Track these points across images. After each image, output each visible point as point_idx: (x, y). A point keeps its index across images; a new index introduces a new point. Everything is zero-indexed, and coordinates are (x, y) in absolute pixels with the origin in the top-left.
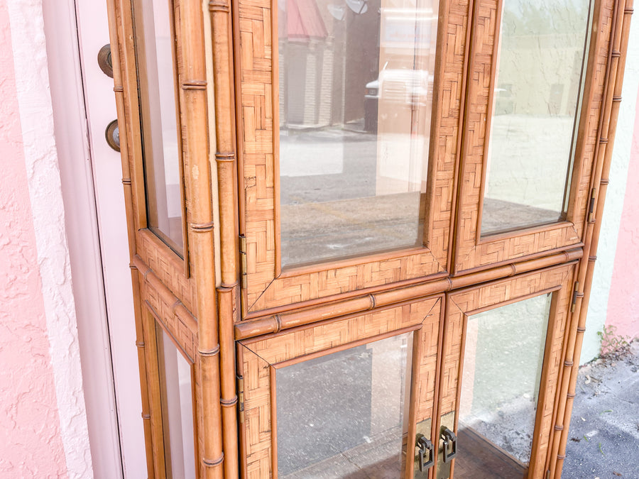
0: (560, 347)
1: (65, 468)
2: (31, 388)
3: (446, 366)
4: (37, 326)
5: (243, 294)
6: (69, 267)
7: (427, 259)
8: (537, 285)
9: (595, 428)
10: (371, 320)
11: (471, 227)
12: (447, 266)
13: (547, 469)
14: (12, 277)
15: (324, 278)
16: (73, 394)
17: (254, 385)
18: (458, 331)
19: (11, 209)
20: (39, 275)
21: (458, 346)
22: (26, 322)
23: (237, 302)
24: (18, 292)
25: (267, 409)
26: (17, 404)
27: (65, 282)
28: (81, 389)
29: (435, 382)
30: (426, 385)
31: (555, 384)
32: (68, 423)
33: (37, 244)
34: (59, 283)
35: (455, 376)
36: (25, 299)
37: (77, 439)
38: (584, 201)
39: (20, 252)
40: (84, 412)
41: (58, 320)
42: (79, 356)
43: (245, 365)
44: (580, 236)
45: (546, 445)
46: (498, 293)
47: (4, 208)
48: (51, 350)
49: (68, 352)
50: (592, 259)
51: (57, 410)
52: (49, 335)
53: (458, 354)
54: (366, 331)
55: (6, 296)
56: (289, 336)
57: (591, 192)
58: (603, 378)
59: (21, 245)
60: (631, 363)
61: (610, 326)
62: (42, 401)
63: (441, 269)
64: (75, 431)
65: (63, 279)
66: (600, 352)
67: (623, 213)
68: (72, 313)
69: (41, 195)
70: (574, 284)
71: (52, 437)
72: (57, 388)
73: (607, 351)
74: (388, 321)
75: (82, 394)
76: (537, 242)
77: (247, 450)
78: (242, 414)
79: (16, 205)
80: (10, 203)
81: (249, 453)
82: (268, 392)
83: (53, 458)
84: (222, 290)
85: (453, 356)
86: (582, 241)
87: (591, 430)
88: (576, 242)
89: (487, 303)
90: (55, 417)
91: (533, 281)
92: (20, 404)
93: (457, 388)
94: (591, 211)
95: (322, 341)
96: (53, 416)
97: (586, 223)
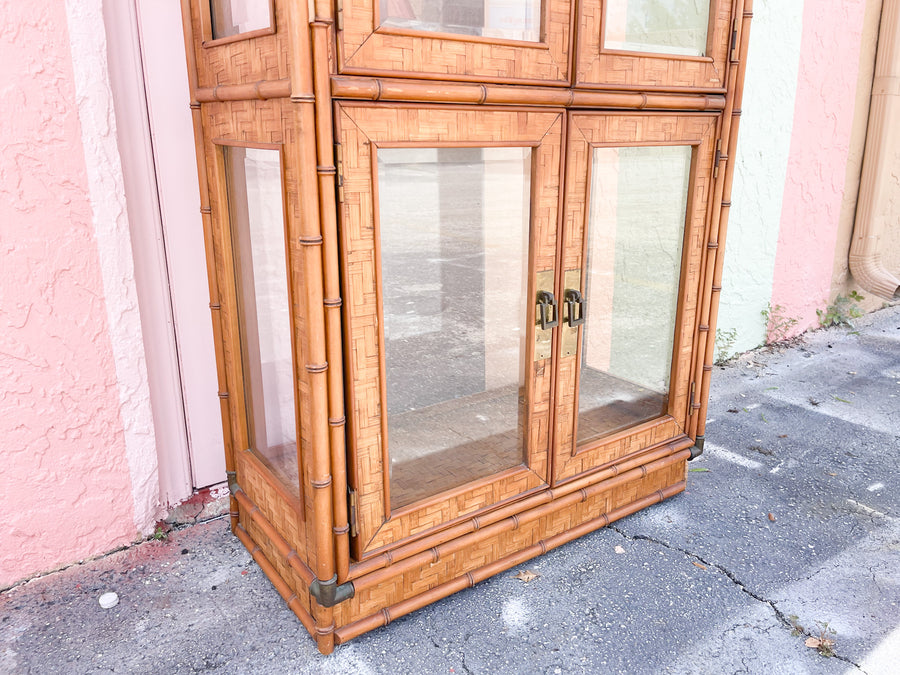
0: (702, 223)
1: (114, 377)
2: (71, 264)
3: (570, 207)
4: (77, 184)
5: (339, 39)
6: (113, 115)
7: (544, 57)
8: (673, 131)
9: (757, 402)
10: (483, 120)
11: (594, 29)
12: (567, 74)
13: (692, 380)
14: (47, 117)
15: (429, 49)
16: (123, 282)
17: (354, 164)
18: (582, 165)
19: (45, 28)
20: (78, 118)
21: (583, 185)
22: (64, 177)
23: (333, 48)
24: (53, 136)
25: (367, 198)
26: (53, 284)
27: (108, 133)
28: (132, 277)
29: (557, 224)
30: (546, 224)
31: (698, 269)
32: (117, 320)
33: (76, 78)
34: (103, 134)
35: (580, 224)
36: (62, 147)
37: (129, 342)
38: (725, 35)
39: (56, 85)
40: (137, 308)
41: (102, 181)
42: (128, 233)
43: (343, 132)
44: (722, 79)
45: (689, 349)
46: (628, 129)
47: (36, 25)
48: (95, 220)
49: (115, 225)
50: (736, 114)
51: (103, 299)
52: (92, 198)
53: (583, 195)
54: (478, 133)
55: (39, 139)
56: (391, 113)
57: (732, 23)
58: (768, 364)
59: (57, 76)
60: (803, 350)
61: (778, 307)
62: (85, 284)
63: (561, 77)
64: (127, 330)
65: (107, 128)
66: (766, 339)
67: (790, 158)
68: (119, 175)
69: (79, 15)
70: (716, 142)
71: (98, 335)
72: (103, 270)
73: (774, 338)
74: (501, 127)
75: (133, 286)
76: (671, 72)
77: (348, 246)
78: (341, 189)
79: (50, 23)
80: (43, 20)
81: (350, 250)
82: (369, 177)
83: (99, 363)
84: (316, 24)
85: (577, 196)
86: (724, 86)
87: (751, 403)
88: (716, 85)
89: (615, 137)
90: (101, 308)
91: (669, 126)
92: (58, 284)
93: (583, 239)
94: (733, 48)
95: (428, 131)
96: (99, 306)
97: (728, 63)
